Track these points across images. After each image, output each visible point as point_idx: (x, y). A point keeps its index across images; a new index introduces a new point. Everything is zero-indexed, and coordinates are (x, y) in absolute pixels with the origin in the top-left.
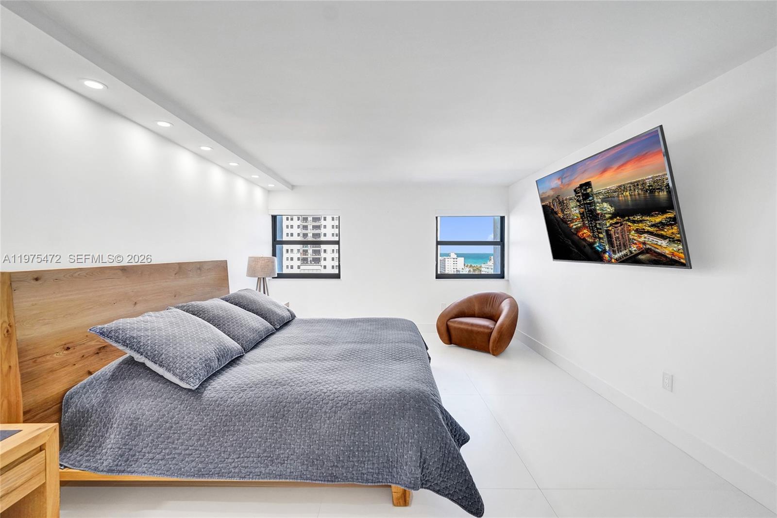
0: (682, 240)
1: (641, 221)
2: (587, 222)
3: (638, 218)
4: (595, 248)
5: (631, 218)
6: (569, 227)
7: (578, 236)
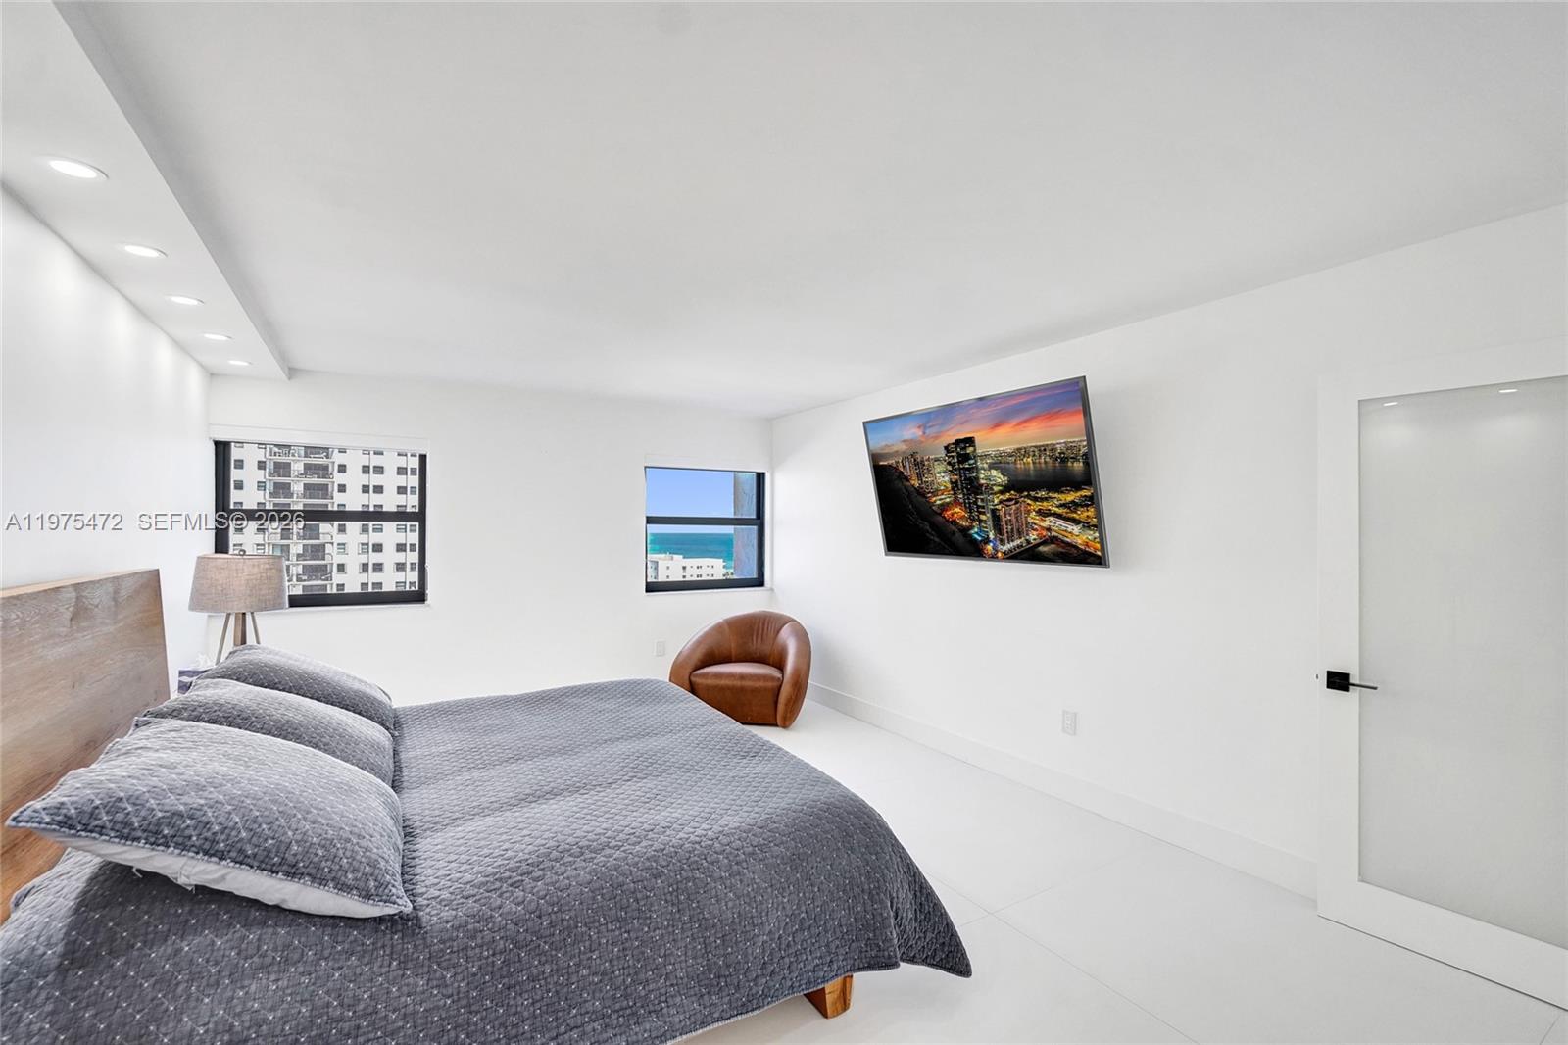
0: (1098, 527)
1: (1046, 499)
2: (961, 496)
3: (1042, 494)
4: (971, 536)
5: (1032, 493)
6: (929, 502)
7: (944, 517)
